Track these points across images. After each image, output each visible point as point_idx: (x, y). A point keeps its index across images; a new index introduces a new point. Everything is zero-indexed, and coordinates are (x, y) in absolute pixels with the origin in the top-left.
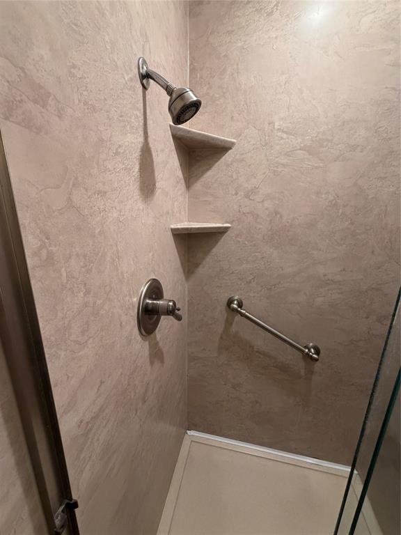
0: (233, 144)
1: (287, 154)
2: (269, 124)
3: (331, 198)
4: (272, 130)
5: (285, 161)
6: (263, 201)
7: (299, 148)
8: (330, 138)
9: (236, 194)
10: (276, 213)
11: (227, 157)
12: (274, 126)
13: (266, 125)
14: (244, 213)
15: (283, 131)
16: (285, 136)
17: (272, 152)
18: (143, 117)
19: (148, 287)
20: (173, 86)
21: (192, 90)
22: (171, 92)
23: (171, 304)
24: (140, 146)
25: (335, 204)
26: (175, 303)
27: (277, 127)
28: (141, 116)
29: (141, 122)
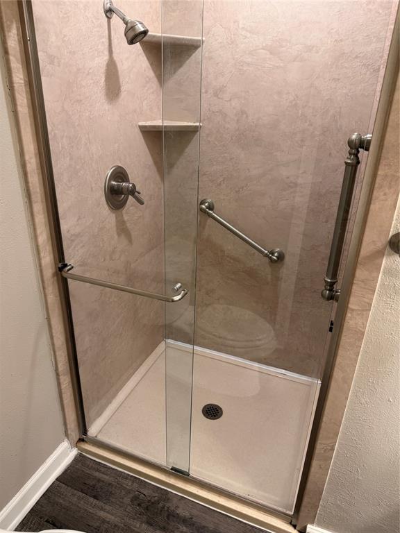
0: (201, 42)
1: (250, 54)
2: (234, 22)
3: (291, 98)
4: (236, 29)
5: (249, 60)
6: (230, 100)
7: (261, 47)
8: (288, 38)
9: (206, 92)
10: (243, 112)
11: (198, 54)
12: (238, 24)
13: (232, 24)
14: (213, 112)
15: (247, 31)
16: (249, 35)
17: (238, 50)
18: (108, 41)
19: (113, 172)
20: (128, 18)
21: (141, 23)
22: (126, 23)
23: (131, 185)
24: (105, 63)
25: (296, 104)
26: (134, 185)
27: (241, 26)
28: (106, 41)
29: (107, 44)
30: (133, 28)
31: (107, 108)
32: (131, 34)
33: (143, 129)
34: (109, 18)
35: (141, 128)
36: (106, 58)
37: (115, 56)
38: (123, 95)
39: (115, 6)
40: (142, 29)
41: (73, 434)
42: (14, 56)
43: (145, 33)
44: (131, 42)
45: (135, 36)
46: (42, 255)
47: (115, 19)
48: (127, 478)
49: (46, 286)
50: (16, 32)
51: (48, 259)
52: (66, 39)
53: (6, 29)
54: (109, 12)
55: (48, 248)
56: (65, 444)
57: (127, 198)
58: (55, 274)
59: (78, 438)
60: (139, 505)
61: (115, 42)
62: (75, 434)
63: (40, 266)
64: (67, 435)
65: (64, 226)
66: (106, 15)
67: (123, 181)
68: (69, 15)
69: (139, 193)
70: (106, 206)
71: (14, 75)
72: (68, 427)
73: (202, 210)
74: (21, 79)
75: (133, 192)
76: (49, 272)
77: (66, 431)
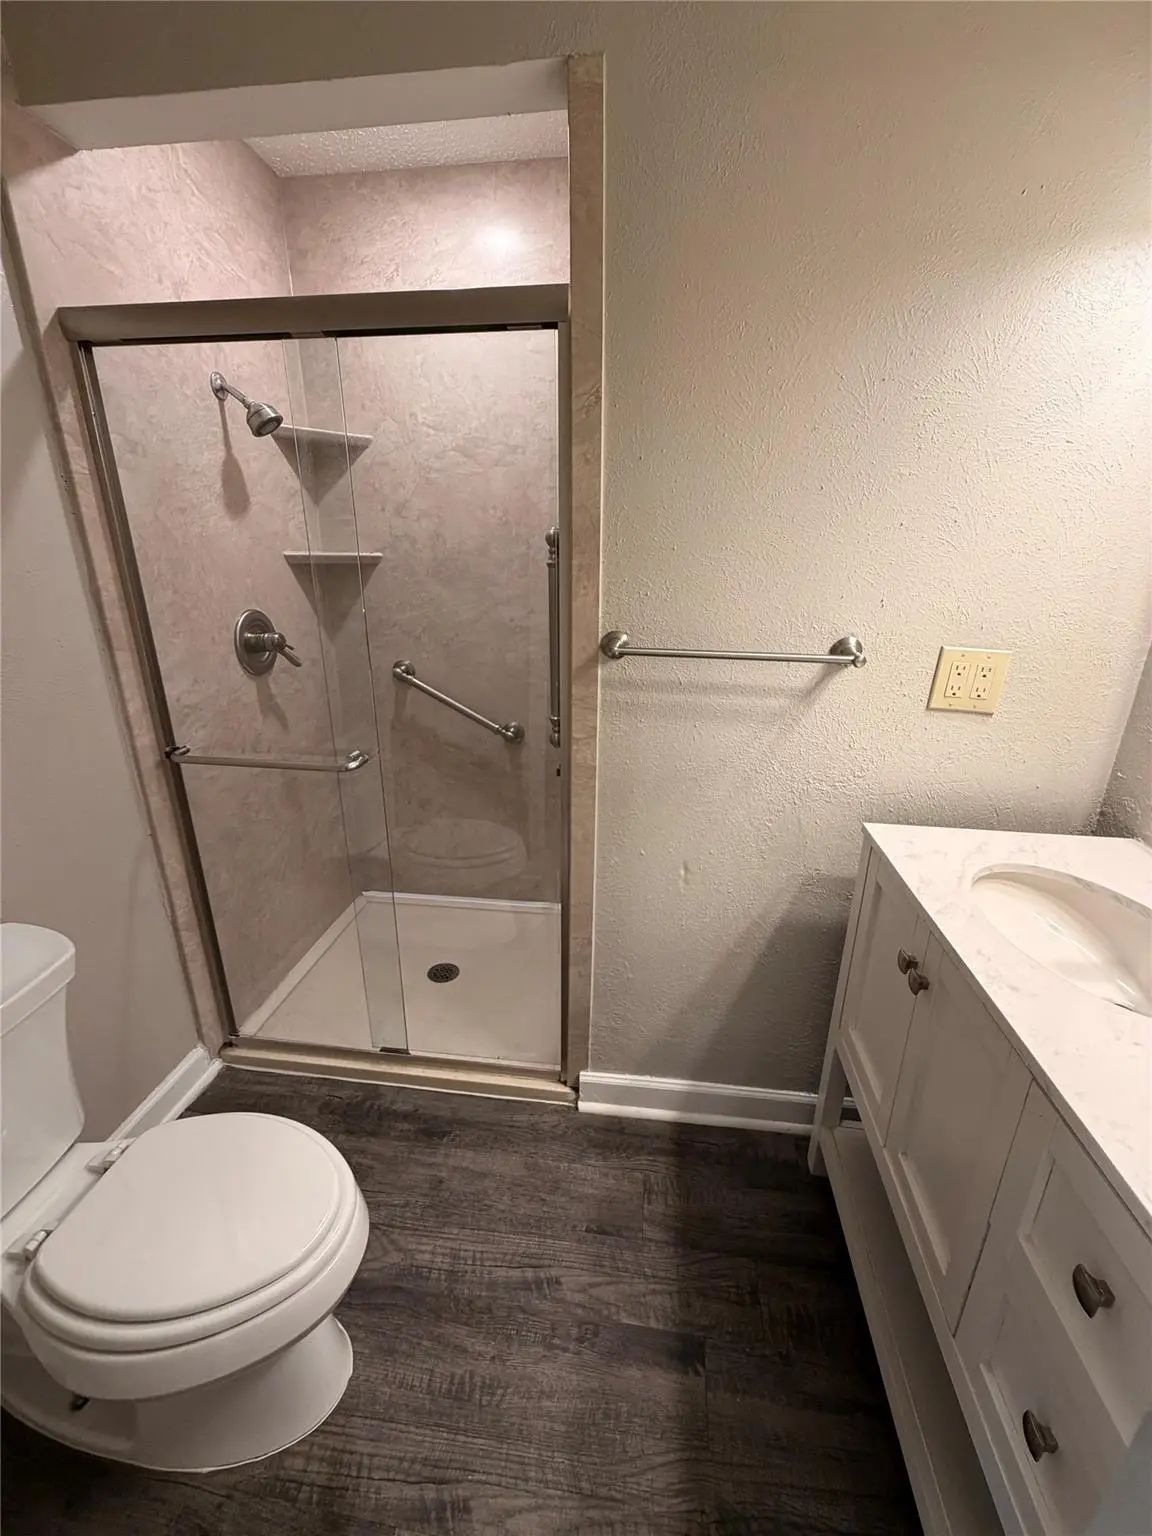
0: (368, 441)
1: (437, 457)
2: (411, 415)
3: (499, 514)
4: (414, 424)
5: (437, 465)
6: (419, 519)
7: (450, 447)
8: (484, 436)
9: (383, 510)
10: (438, 535)
11: (365, 458)
12: (416, 418)
13: (407, 417)
14: (397, 537)
15: (429, 427)
16: (432, 432)
17: (420, 452)
18: (222, 430)
19: (246, 617)
20: (250, 400)
21: (270, 407)
22: (248, 406)
23: (277, 636)
24: (221, 461)
25: (506, 523)
26: (281, 636)
27: (420, 420)
28: (219, 430)
29: (220, 436)
30: (258, 412)
31: (229, 525)
32: (256, 422)
33: (291, 562)
34: (221, 401)
35: (287, 557)
36: (221, 454)
37: (235, 451)
38: (254, 508)
39: (229, 383)
40: (273, 415)
41: (212, 1034)
42: (72, 436)
43: (278, 420)
44: (258, 432)
45: (263, 425)
46: (136, 732)
47: (231, 402)
48: (310, 1083)
49: (146, 783)
50: (72, 403)
51: (146, 738)
52: (154, 420)
53: (56, 397)
54: (221, 391)
55: (144, 722)
56: (199, 1052)
57: (275, 657)
58: (160, 764)
59: (221, 1042)
60: (332, 1112)
61: (232, 432)
62: (215, 1034)
63: (134, 748)
64: (201, 1037)
65: (171, 691)
66: (216, 395)
67: (265, 632)
68: (157, 388)
69: (292, 648)
70: (239, 668)
71: (72, 461)
72: (202, 1021)
73: (396, 675)
74: (84, 468)
75: (280, 646)
76: (150, 758)
77: (199, 1031)
